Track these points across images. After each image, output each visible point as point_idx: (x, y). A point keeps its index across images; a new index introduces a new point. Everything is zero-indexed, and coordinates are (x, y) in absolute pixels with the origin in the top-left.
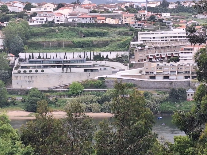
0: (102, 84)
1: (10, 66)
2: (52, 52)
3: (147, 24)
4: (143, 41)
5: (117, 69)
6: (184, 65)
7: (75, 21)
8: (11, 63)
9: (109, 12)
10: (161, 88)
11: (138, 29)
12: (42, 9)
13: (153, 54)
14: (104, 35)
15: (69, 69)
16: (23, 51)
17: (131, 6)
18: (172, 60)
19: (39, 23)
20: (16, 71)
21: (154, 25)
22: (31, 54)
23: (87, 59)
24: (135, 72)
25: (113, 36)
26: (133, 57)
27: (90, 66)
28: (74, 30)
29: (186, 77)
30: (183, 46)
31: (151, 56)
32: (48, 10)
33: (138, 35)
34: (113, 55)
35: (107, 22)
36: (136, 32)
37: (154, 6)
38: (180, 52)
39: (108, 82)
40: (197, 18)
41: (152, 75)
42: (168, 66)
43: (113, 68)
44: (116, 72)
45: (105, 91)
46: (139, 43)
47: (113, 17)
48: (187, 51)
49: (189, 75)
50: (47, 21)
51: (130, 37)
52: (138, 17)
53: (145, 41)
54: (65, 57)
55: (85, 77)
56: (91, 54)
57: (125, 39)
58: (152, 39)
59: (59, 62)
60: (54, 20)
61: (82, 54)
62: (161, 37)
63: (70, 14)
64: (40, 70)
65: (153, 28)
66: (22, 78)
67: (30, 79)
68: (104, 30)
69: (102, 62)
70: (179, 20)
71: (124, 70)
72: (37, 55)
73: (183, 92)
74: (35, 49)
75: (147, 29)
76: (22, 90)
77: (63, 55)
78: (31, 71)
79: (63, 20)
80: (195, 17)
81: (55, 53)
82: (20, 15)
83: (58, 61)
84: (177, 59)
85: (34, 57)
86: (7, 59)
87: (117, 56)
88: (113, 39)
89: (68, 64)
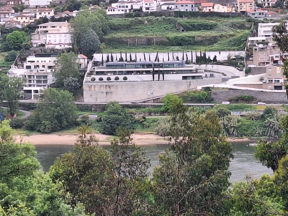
0: (207, 96)
1: (80, 71)
2: (139, 52)
5: (229, 76)
7: (171, 9)
8: (82, 67)
15: (161, 75)
16: (99, 51)
19: (121, 12)
20: (89, 79)
23: (187, 62)
25: (224, 29)
27: (191, 71)
28: (170, 22)
35: (216, 10)
39: (215, 94)
43: (223, 74)
45: (212, 106)
46: (259, 39)
50: (132, 8)
54: (157, 59)
55: (184, 88)
56: (192, 55)
60: (141, 8)
61: (180, 55)
64: (121, 77)
66: (96, 88)
67: (108, 90)
68: (212, 22)
69: (208, 65)
71: (238, 77)
74: (116, 48)
76: (97, 105)
78: (109, 79)
79: (154, 8)
82: (95, 1)
83: (147, 65)
85: (114, 60)
86: (77, 61)
87: (229, 58)
88: (223, 33)
89: (161, 69)
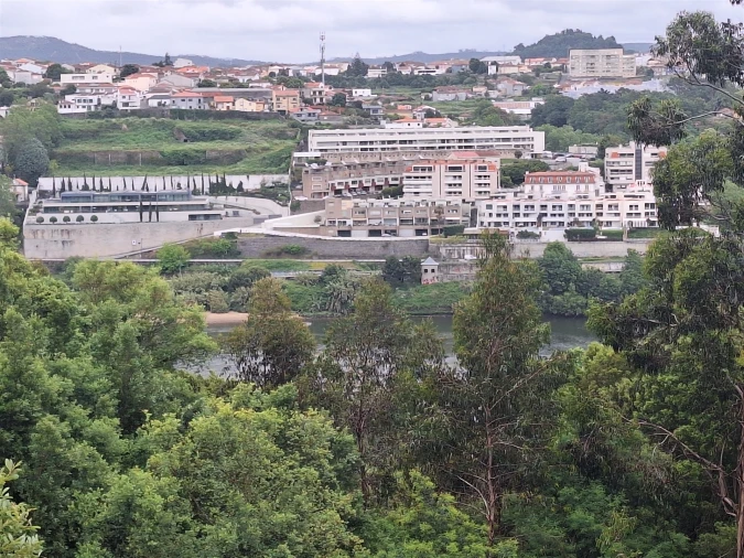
0: (230, 247)
1: (18, 207)
2: (115, 176)
3: (328, 112)
4: (321, 150)
5: (264, 214)
6: (414, 204)
7: (164, 105)
8: (20, 200)
9: (241, 86)
10: (364, 257)
11: (309, 123)
12: (88, 78)
13: (344, 181)
14: (230, 136)
15: (154, 214)
16: (47, 173)
17: (284, 72)
18: (386, 194)
19: (81, 110)
20: (33, 219)
21: (343, 114)
22: (66, 180)
23: (195, 192)
24: (305, 219)
25: (253, 138)
26: (299, 187)
27: (202, 207)
28: (163, 126)
29: (419, 232)
30: (410, 163)
31: (339, 183)
32: (102, 79)
33: (310, 138)
34: (253, 182)
35: (238, 107)
36: (305, 131)
37: (334, 72)
38: (405, 174)
39: (243, 243)
40: (430, 99)
41: (342, 228)
42: (379, 208)
43: (254, 211)
44: (262, 220)
45: (239, 264)
46: (310, 154)
47: (251, 97)
48: (420, 174)
49: (426, 227)
50: (99, 104)
51: (290, 143)
52: (307, 96)
53: (326, 150)
54: (145, 187)
55: (191, 233)
56: (203, 180)
57: (279, 146)
58: (341, 147)
59: (132, 198)
60: (115, 103)
61: (183, 181)
62: (362, 143)
63: (153, 90)
64: (87, 216)
65: (341, 123)
66: (46, 235)
67: (65, 237)
68: (232, 127)
69: (230, 197)
70: (396, 105)
71: (280, 216)
72: (81, 181)
73: (415, 265)
74: (75, 168)
75: (328, 124)
76: (47, 263)
77: (139, 182)
78: (67, 219)
79: (136, 104)
80: (427, 99)
81: (121, 179)
82: (37, 92)
83: (129, 197)
84: (397, 192)
85: (74, 188)
86: (12, 190)
87: (263, 185)
88: (253, 145)
89: (153, 203)
